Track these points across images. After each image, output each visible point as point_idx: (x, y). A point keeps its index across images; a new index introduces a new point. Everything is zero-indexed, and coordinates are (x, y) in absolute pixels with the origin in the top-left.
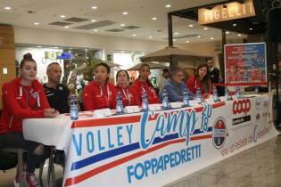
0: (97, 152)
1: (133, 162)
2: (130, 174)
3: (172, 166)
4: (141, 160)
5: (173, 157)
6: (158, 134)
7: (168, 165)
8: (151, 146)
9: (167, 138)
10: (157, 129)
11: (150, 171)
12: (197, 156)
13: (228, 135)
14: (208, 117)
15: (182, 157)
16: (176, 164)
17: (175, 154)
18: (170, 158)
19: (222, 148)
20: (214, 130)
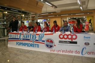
0: (12, 38)
1: (18, 42)
2: (17, 44)
3: (27, 46)
4: (20, 42)
6: (24, 38)
7: (26, 45)
9: (26, 39)
11: (21, 45)
12: (37, 47)
13: (55, 46)
14: (42, 37)
15: (31, 45)
16: (29, 46)
17: (29, 44)
18: (27, 44)
19: (51, 49)
20: (45, 42)
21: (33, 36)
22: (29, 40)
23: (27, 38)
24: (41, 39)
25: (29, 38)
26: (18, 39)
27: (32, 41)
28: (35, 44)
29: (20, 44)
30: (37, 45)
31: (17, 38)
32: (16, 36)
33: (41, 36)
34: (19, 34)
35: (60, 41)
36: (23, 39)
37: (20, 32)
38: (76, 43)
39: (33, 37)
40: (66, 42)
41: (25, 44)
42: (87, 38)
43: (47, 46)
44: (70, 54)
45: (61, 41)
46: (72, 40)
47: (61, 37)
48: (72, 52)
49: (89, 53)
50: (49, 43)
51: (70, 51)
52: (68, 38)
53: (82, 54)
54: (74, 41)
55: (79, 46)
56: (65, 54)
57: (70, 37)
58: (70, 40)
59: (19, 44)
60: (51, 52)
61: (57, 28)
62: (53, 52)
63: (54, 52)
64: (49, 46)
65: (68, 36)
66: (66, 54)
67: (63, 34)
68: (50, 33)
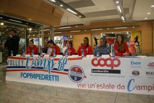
0: (12, 65)
1: (23, 72)
2: (22, 75)
4: (27, 72)
5: (41, 76)
6: (34, 65)
7: (38, 78)
8: (30, 69)
9: (37, 68)
10: (33, 64)
11: (29, 77)
12: (56, 80)
13: (85, 77)
14: (64, 64)
15: (46, 77)
16: (42, 79)
17: (42, 75)
18: (39, 75)
19: (79, 83)
20: (70, 71)
21: (49, 62)
22: (42, 68)
23: (40, 66)
24: (63, 67)
25: (43, 66)
26: (24, 67)
27: (47, 71)
28: (53, 76)
29: (27, 76)
30: (56, 76)
31: (21, 66)
32: (21, 62)
33: (62, 61)
34: (25, 59)
35: (93, 70)
36: (33, 67)
37: (27, 56)
38: (118, 72)
39: (49, 64)
40: (102, 71)
41: (35, 76)
42: (136, 63)
43: (73, 78)
44: (110, 90)
45: (95, 70)
46: (112, 68)
47: (96, 62)
48: (113, 87)
49: (139, 88)
50: (75, 74)
51: (109, 86)
52: (105, 64)
53: (129, 90)
54: (115, 68)
55: (124, 77)
56: (102, 90)
57: (109, 62)
58: (110, 68)
59: (25, 75)
60: (80, 88)
61: (87, 49)
62: (82, 88)
63: (84, 88)
64: (76, 78)
65: (105, 60)
66: (104, 90)
67: (98, 59)
68: (77, 56)
